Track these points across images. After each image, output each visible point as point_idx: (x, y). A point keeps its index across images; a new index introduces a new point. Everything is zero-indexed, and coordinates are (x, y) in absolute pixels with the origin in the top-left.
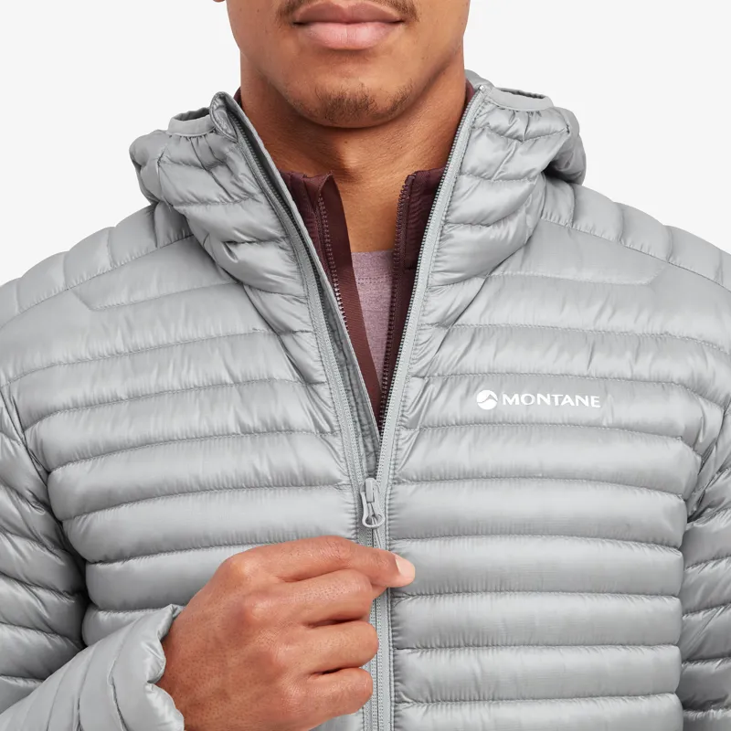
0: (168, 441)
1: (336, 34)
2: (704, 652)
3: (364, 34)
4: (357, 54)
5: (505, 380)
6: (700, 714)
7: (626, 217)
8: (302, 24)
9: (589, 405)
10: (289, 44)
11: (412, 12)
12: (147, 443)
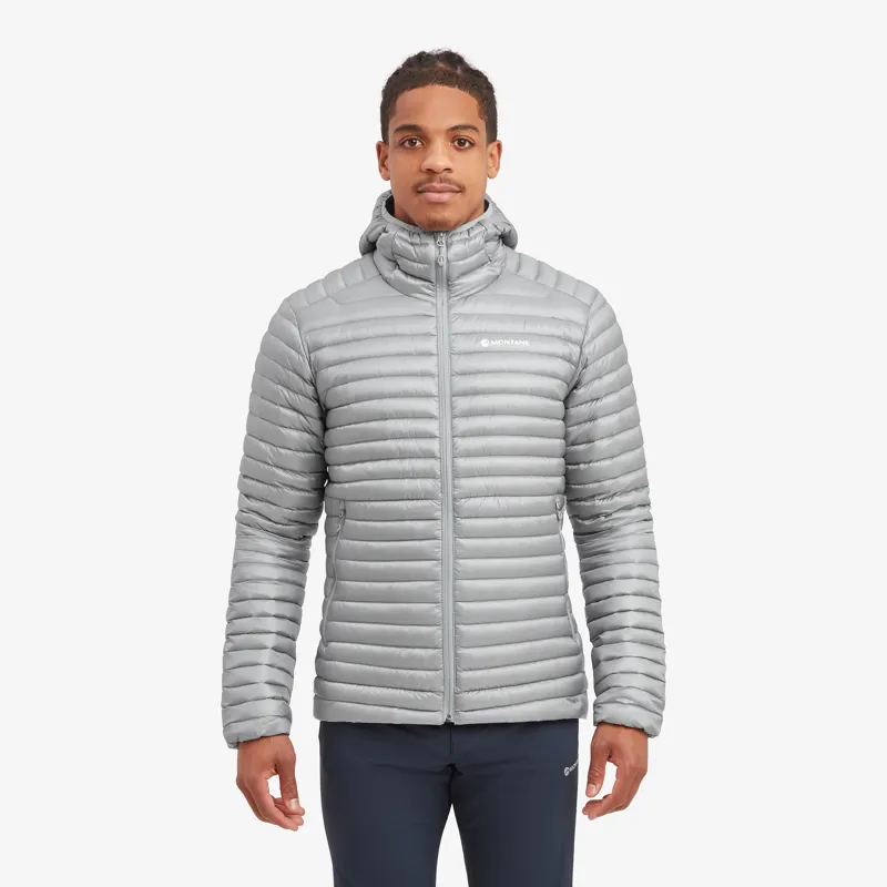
0: (369, 357)
1: (434, 196)
2: (578, 441)
3: (445, 197)
4: (442, 204)
5: (491, 335)
6: (576, 467)
7: (540, 267)
8: (420, 192)
9: (525, 344)
10: (416, 200)
11: (464, 188)
12: (360, 359)
